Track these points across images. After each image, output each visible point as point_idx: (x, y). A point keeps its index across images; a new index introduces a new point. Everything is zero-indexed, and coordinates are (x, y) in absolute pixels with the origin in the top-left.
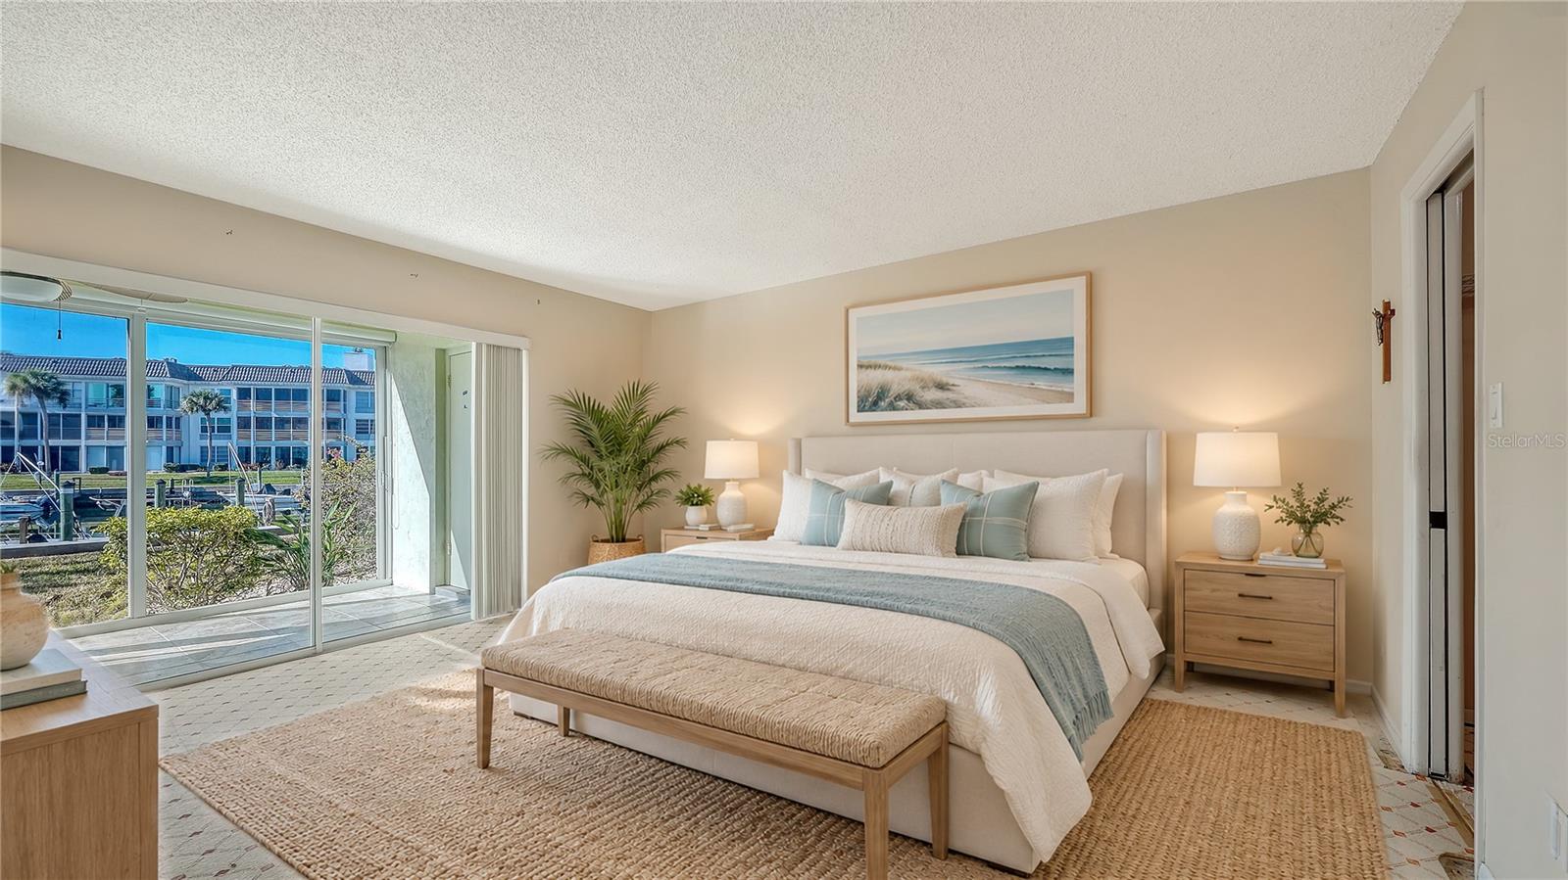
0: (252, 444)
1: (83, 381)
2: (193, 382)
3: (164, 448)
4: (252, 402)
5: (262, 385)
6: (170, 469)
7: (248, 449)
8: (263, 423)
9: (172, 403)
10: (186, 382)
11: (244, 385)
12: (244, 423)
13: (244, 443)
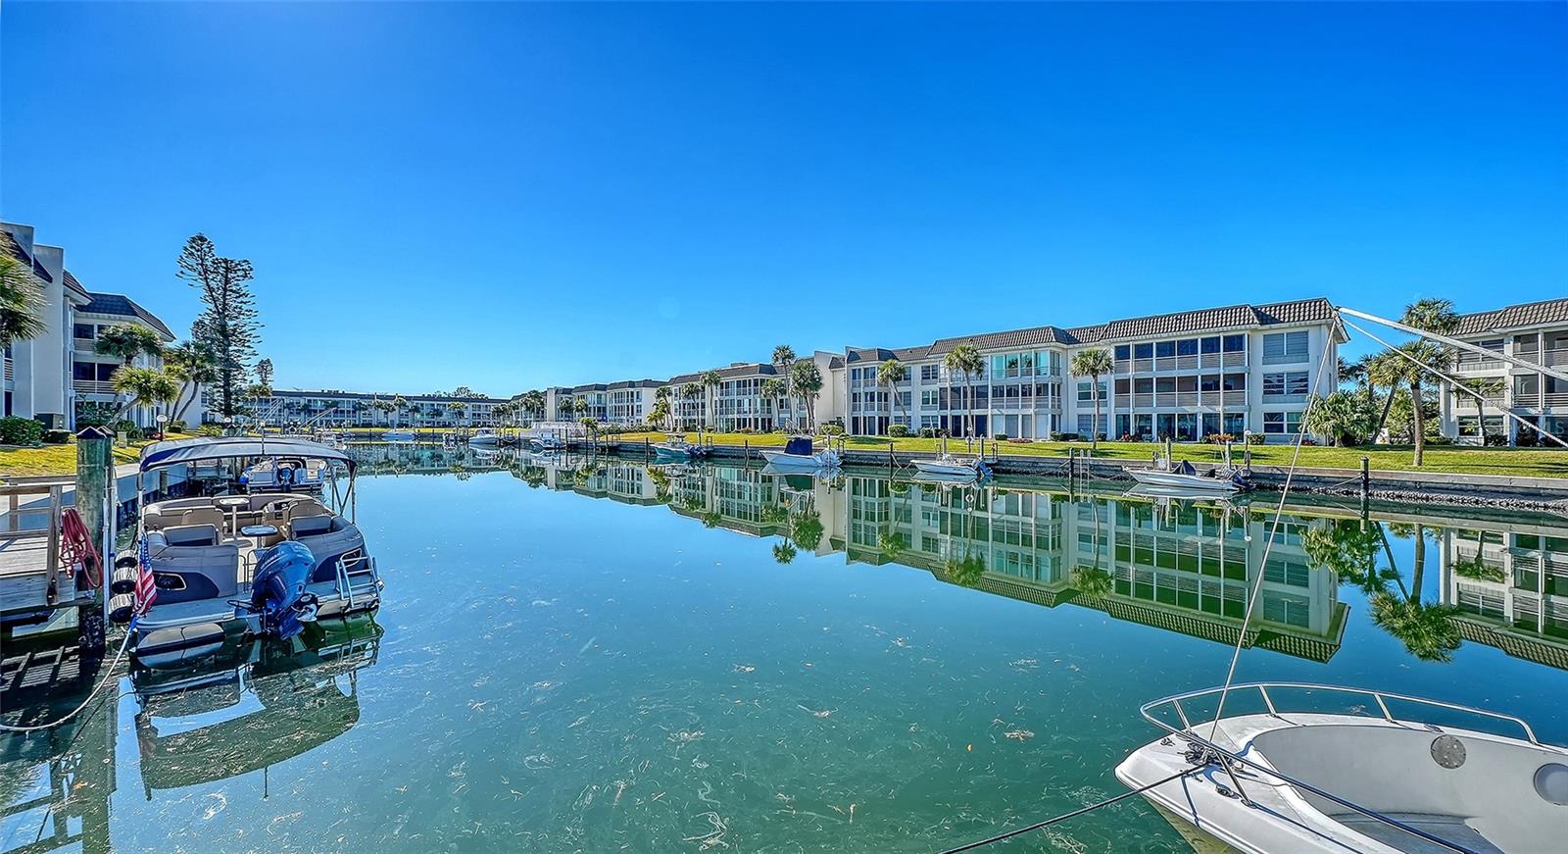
0: (1131, 411)
1: (989, 355)
2: (1071, 346)
3: (1050, 415)
4: (1131, 361)
5: (1143, 340)
6: (1056, 438)
7: (1126, 417)
8: (1143, 385)
9: (1055, 370)
10: (1065, 346)
11: (1122, 342)
12: (1122, 387)
13: (1123, 411)
